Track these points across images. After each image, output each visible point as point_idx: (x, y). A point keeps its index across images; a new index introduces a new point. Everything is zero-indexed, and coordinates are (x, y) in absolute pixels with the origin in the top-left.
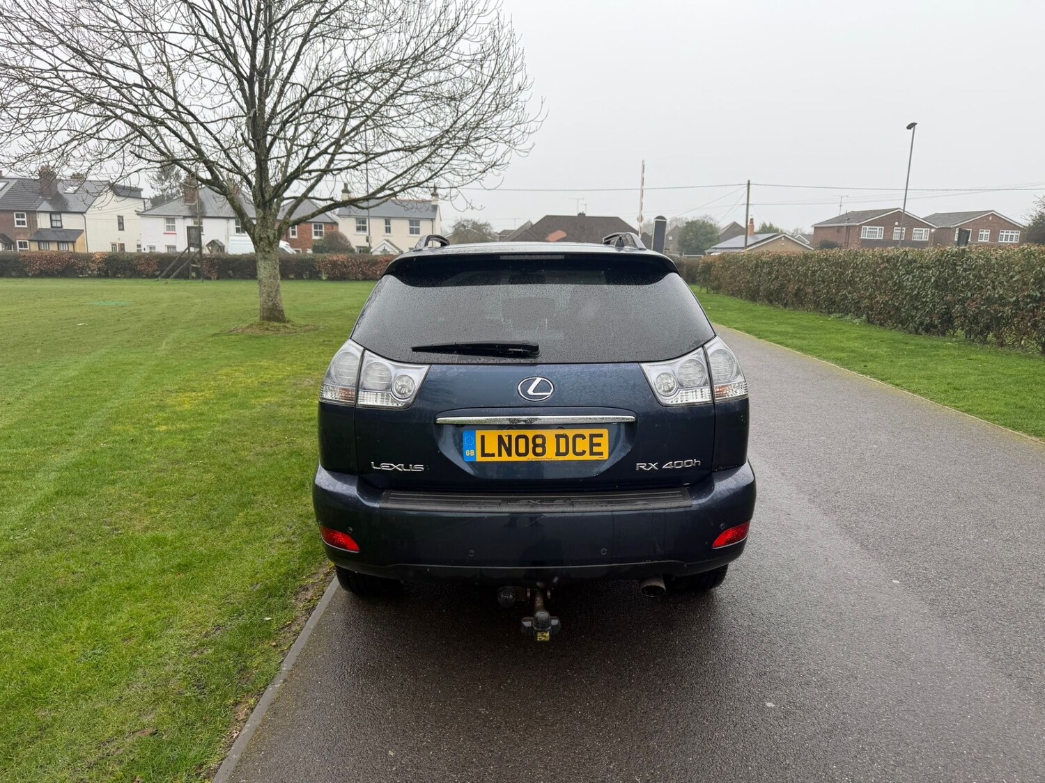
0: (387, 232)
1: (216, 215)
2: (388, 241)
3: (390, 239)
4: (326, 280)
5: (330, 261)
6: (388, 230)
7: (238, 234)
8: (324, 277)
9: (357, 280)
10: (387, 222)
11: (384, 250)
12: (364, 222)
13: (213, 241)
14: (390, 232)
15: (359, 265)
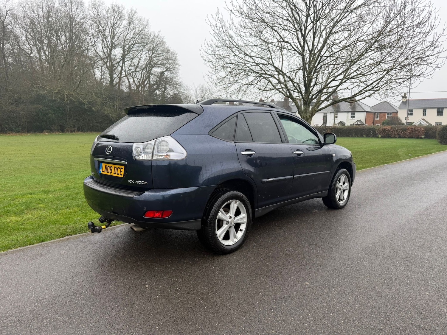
0: (423, 115)
1: (343, 111)
2: (423, 119)
3: (425, 118)
4: (380, 138)
5: (382, 129)
6: (424, 114)
7: (352, 119)
8: (380, 136)
9: (395, 138)
10: (425, 110)
11: (420, 124)
12: (412, 111)
13: (340, 122)
14: (425, 115)
15: (397, 131)
